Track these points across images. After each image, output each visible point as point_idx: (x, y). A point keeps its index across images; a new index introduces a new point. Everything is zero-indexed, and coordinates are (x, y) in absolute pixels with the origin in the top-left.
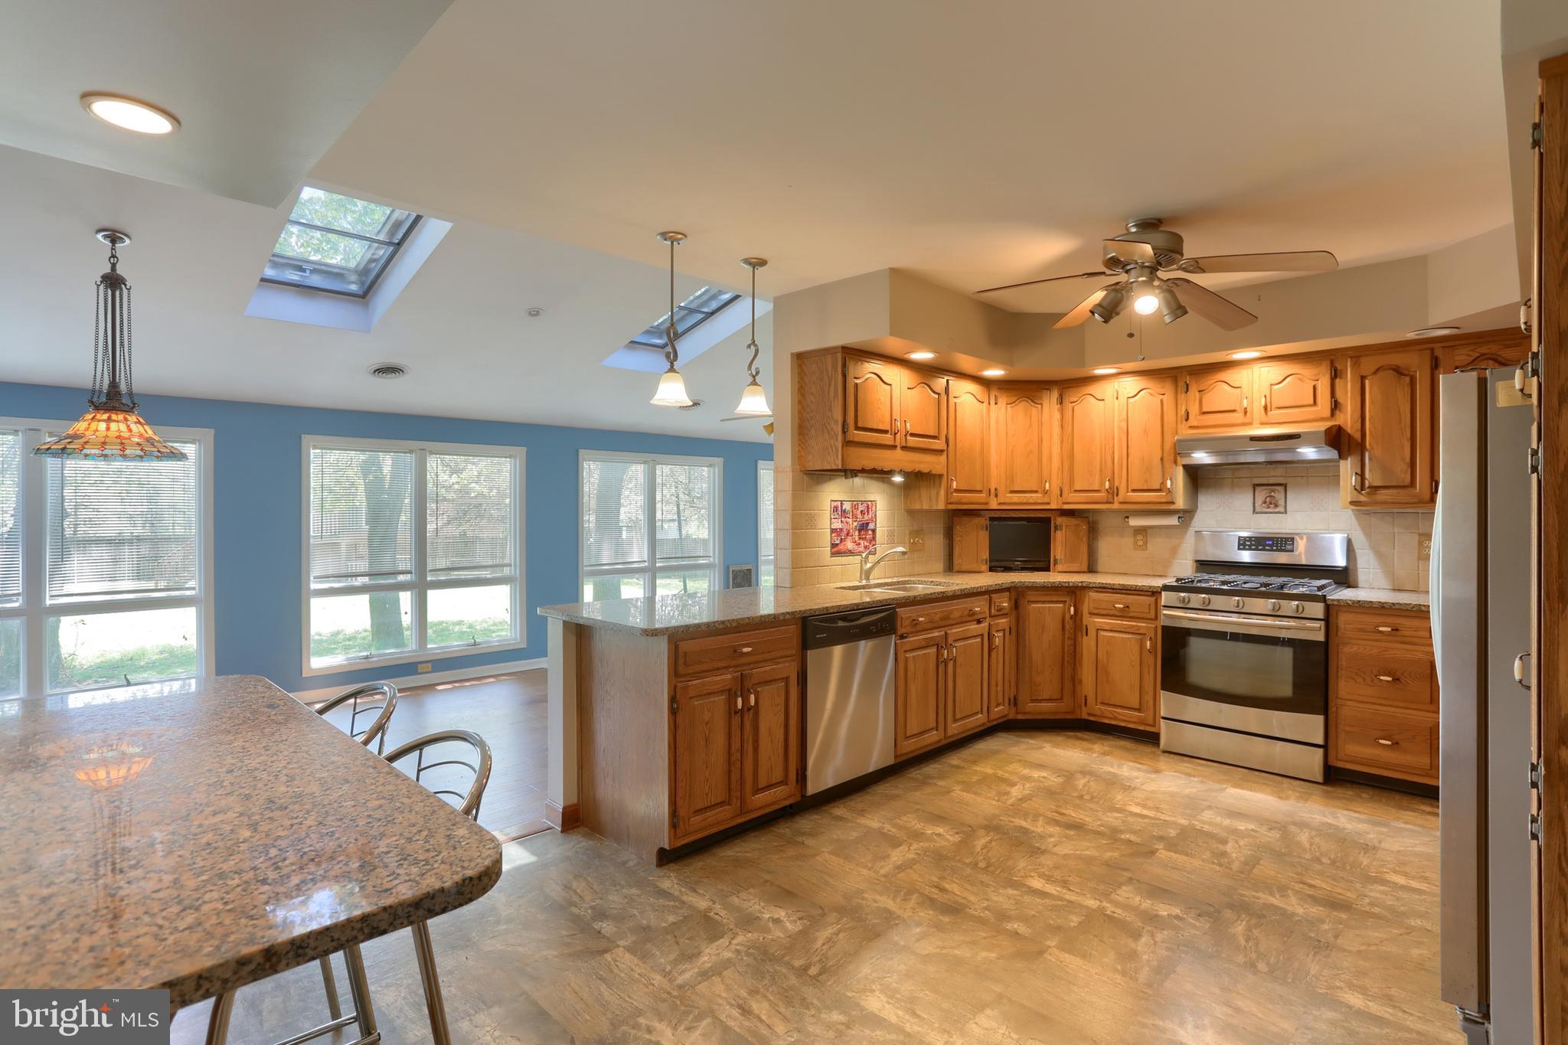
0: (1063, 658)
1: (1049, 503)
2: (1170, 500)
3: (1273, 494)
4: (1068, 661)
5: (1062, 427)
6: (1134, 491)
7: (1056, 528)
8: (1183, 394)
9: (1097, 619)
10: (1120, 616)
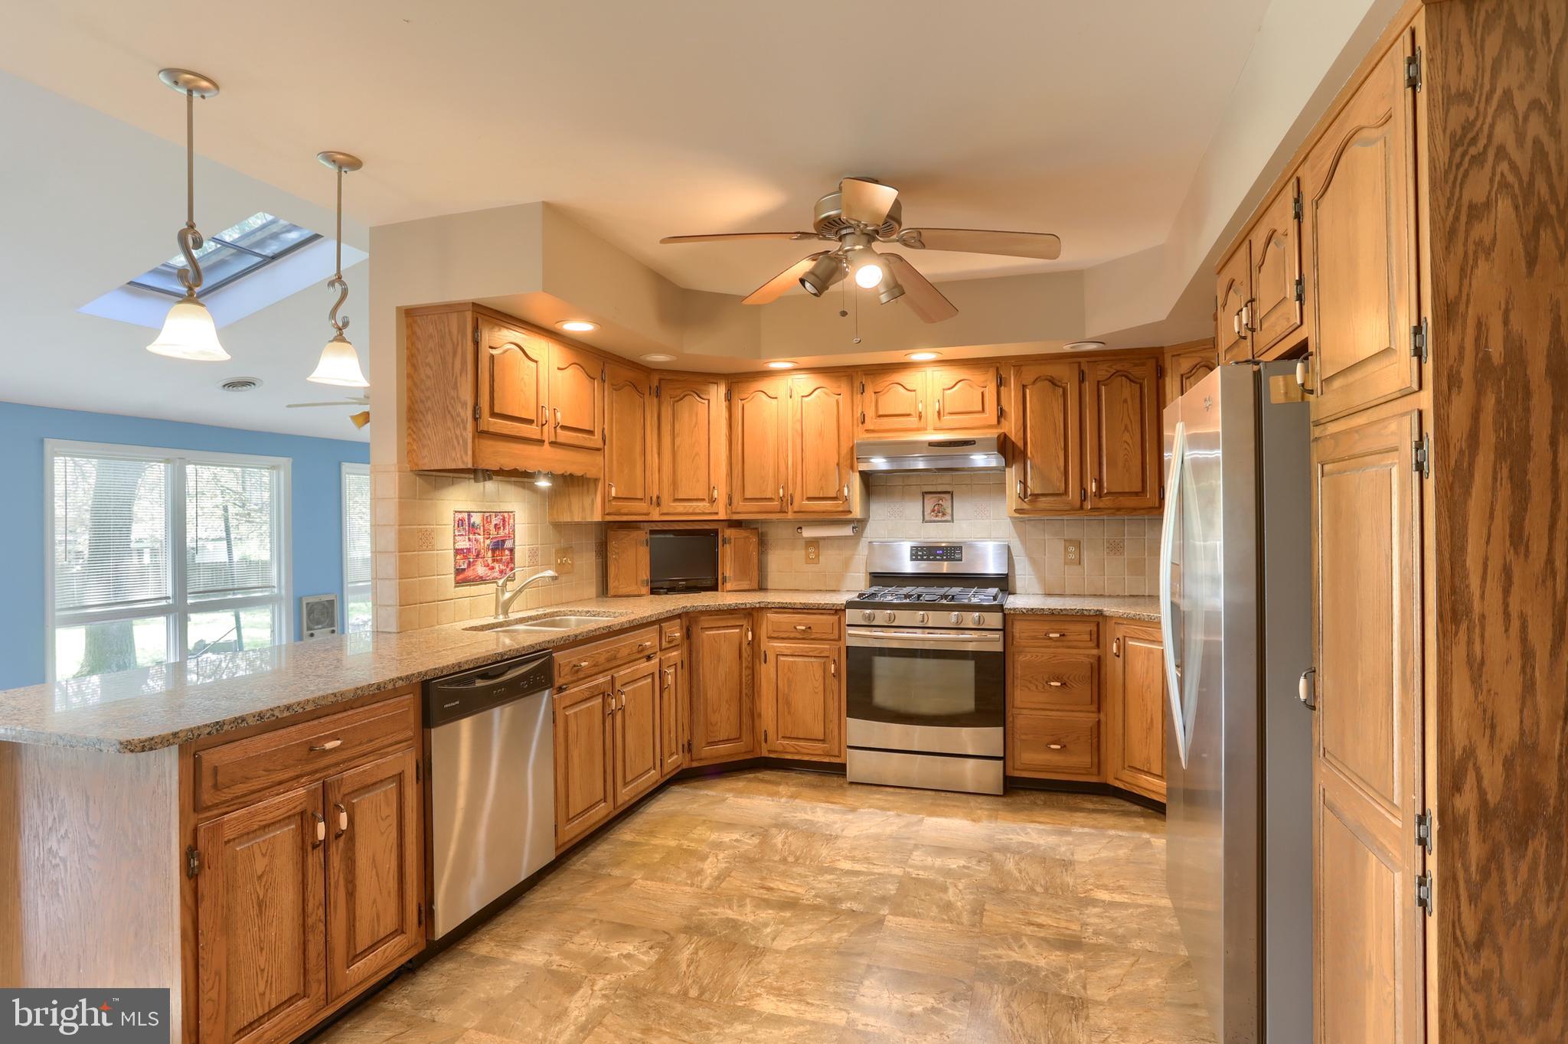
0: (741, 692)
1: (717, 513)
2: (846, 509)
3: (940, 502)
4: (746, 694)
5: (731, 427)
6: (809, 499)
7: (724, 542)
8: (859, 396)
9: (777, 644)
10: (804, 639)
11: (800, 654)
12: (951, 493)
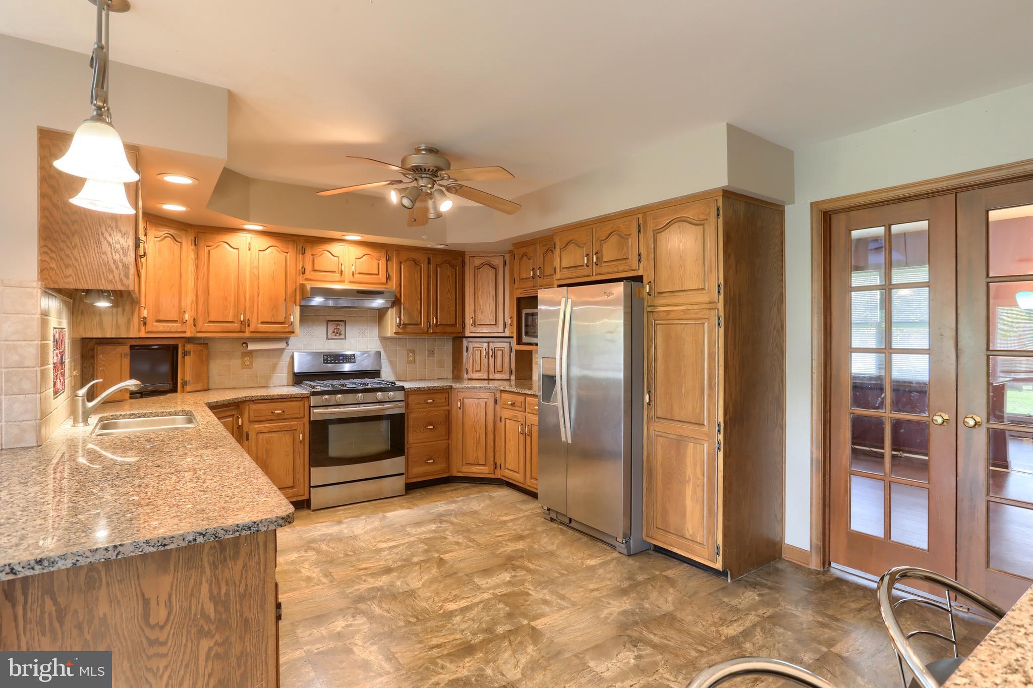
1: (185, 332)
2: (292, 331)
3: (338, 327)
5: (197, 266)
6: (263, 323)
7: (185, 354)
8: (301, 255)
9: (257, 426)
10: (278, 419)
11: (275, 430)
12: (345, 322)
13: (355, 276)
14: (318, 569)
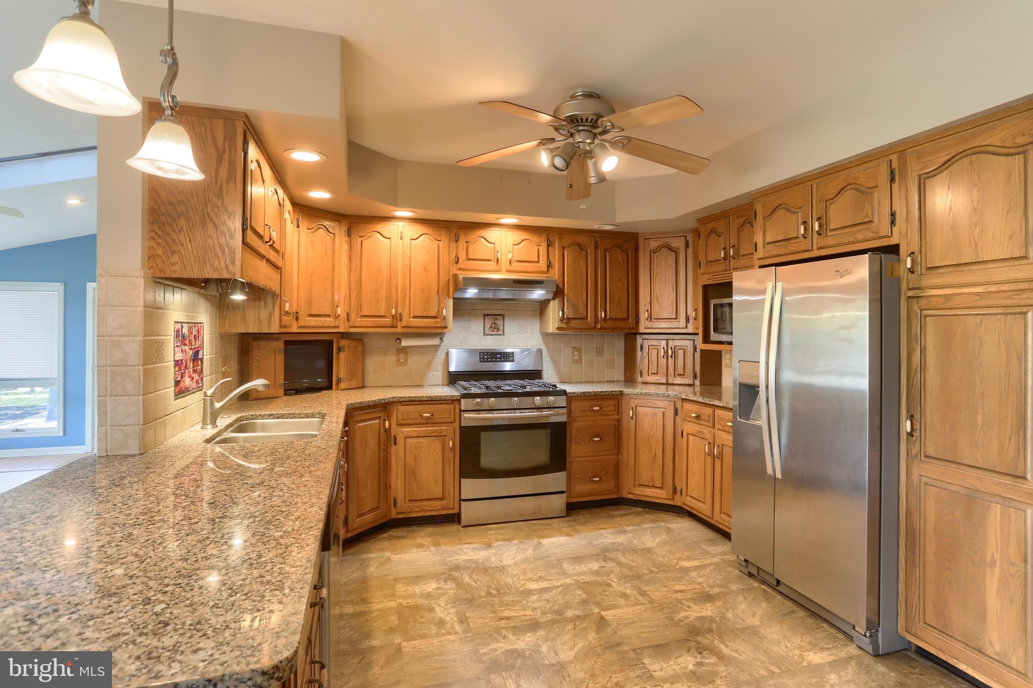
0: (380, 470)
1: (338, 327)
2: (444, 325)
3: (496, 321)
4: (383, 471)
5: (350, 258)
6: (415, 317)
7: (340, 350)
8: (454, 243)
9: (406, 429)
10: (427, 423)
11: (424, 435)
12: (503, 316)
13: (512, 264)
14: (454, 610)
